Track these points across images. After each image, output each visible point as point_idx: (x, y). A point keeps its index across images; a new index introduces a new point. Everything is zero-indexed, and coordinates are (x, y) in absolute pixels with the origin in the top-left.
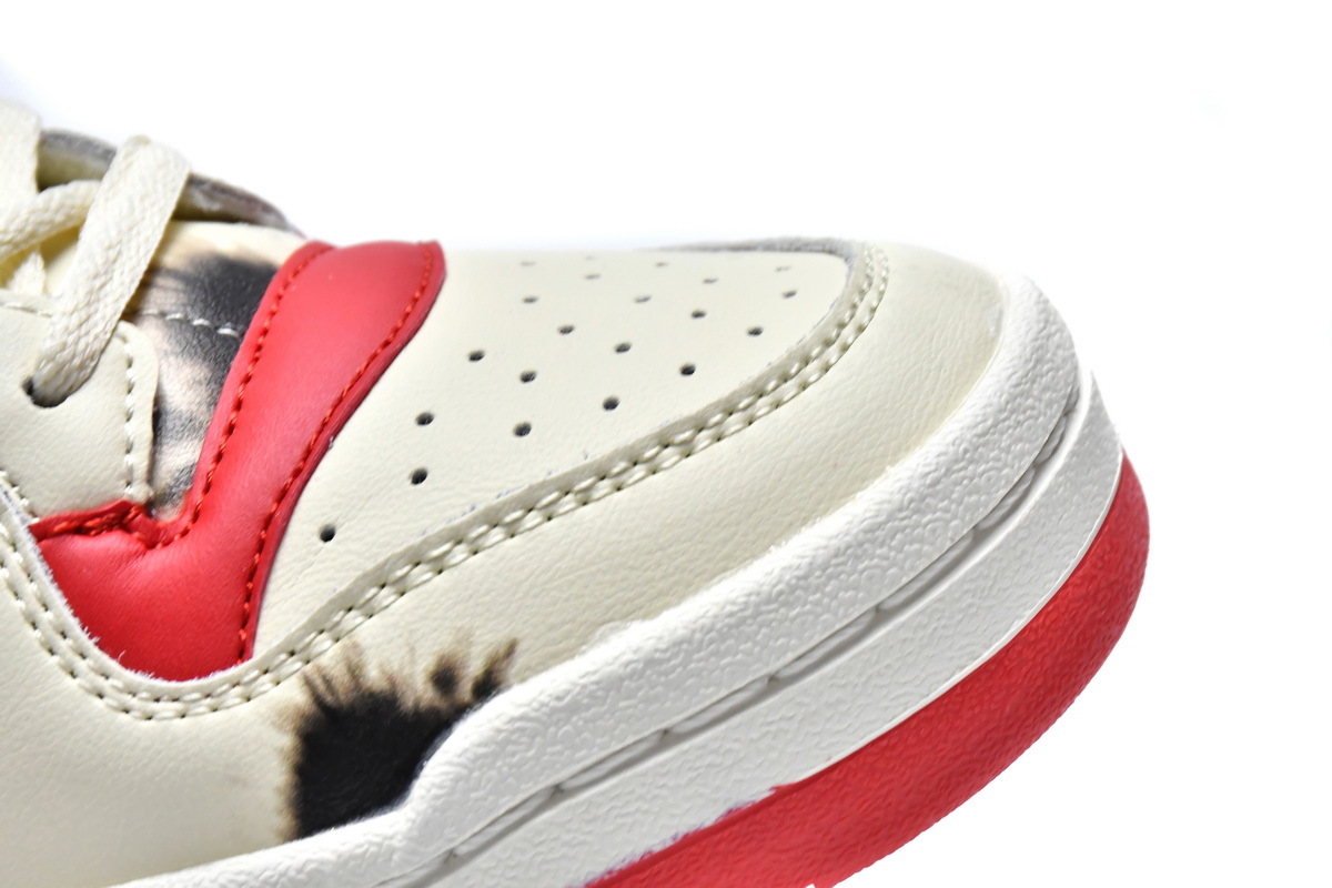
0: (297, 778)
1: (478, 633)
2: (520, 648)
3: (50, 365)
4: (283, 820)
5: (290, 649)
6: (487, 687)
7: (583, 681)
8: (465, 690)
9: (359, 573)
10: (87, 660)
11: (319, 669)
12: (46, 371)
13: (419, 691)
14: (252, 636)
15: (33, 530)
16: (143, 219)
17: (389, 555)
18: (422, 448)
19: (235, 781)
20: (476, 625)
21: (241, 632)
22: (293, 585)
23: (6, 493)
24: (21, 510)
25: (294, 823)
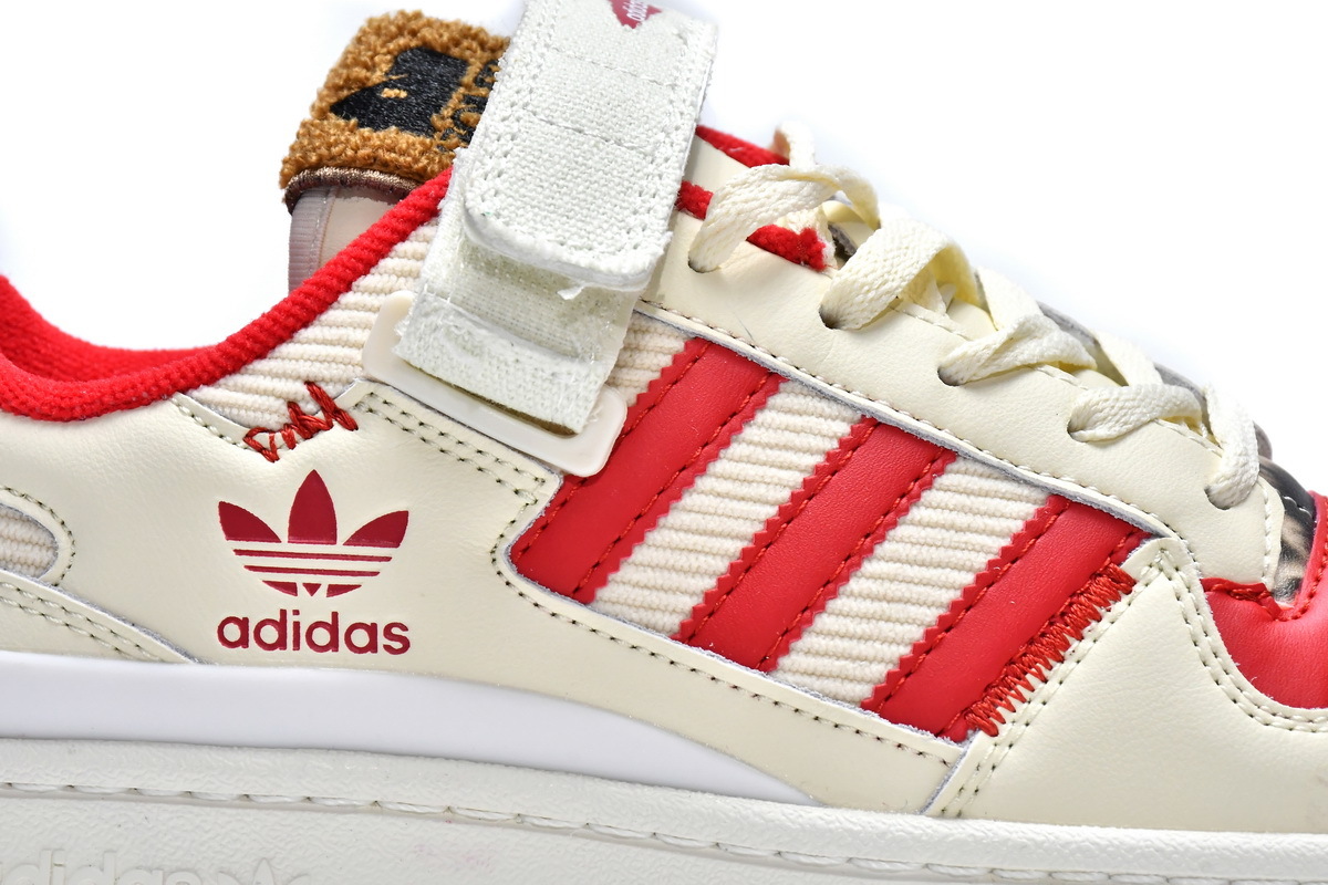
10: (1230, 676)
12: (1219, 486)
15: (1203, 582)
24: (1196, 568)
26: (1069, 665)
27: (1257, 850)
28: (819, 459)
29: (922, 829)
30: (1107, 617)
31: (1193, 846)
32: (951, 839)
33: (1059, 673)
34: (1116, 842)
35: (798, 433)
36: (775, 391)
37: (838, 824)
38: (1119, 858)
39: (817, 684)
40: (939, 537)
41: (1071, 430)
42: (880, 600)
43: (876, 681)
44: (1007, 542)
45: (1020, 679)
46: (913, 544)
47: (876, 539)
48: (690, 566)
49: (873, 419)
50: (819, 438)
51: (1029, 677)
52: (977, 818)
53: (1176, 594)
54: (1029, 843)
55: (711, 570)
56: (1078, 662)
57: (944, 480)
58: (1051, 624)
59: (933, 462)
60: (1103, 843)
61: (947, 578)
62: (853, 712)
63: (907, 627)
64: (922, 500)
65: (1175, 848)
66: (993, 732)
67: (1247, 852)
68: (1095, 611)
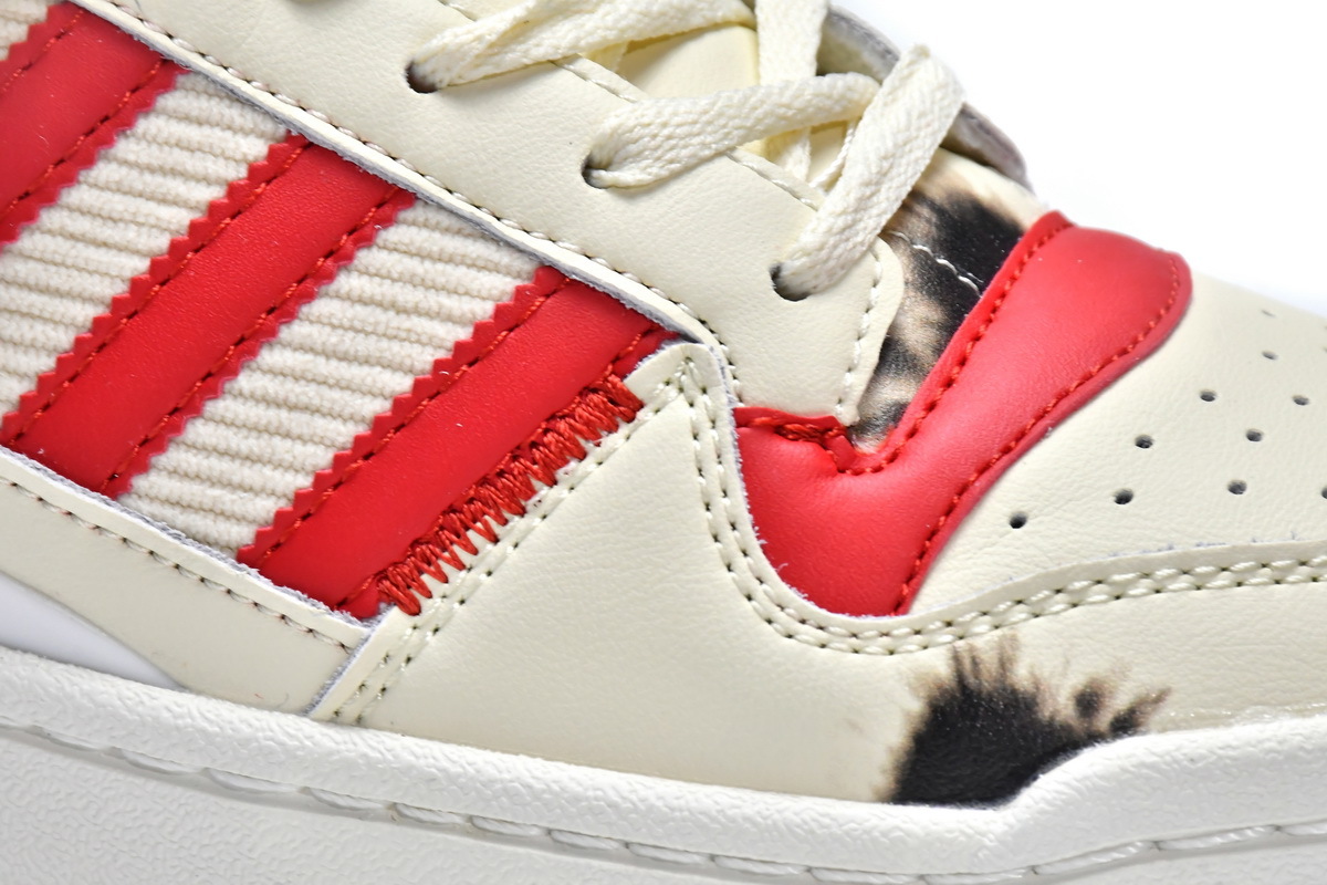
0: (912, 745)
1: (1136, 669)
2: (1170, 699)
3: (804, 259)
4: (884, 780)
5: (948, 619)
6: (1125, 725)
7: (1221, 752)
8: (1103, 721)
9: (1039, 571)
10: (748, 559)
11: (972, 649)
12: (797, 263)
13: (1059, 704)
14: (914, 593)
15: (737, 413)
16: (917, 137)
17: (1075, 563)
18: (1134, 470)
19: (853, 726)
20: (1136, 661)
21: (905, 586)
22: (970, 558)
23: (722, 369)
24: (732, 390)
25: (893, 786)
26: (533, 519)
27: (747, 819)
28: (216, 193)
29: (298, 739)
30: (595, 453)
31: (659, 804)
32: (336, 757)
33: (516, 532)
34: (555, 787)
35: (192, 151)
36: (167, 86)
37: (189, 721)
38: (558, 811)
39: (182, 519)
40: (372, 320)
41: (588, 169)
42: (278, 406)
43: (262, 522)
44: (464, 334)
45: (458, 536)
46: (334, 327)
47: (282, 316)
48: (22, 336)
49: (302, 136)
50: (221, 162)
51: (471, 534)
52: (380, 729)
53: (694, 427)
54: (439, 775)
55: (51, 344)
56: (544, 517)
57: (392, 235)
58: (515, 458)
59: (379, 206)
60: (538, 786)
61: (374, 381)
62: (221, 564)
63: (311, 448)
64: (356, 262)
65: (634, 804)
66: (414, 610)
67: (733, 820)
68: (578, 445)
